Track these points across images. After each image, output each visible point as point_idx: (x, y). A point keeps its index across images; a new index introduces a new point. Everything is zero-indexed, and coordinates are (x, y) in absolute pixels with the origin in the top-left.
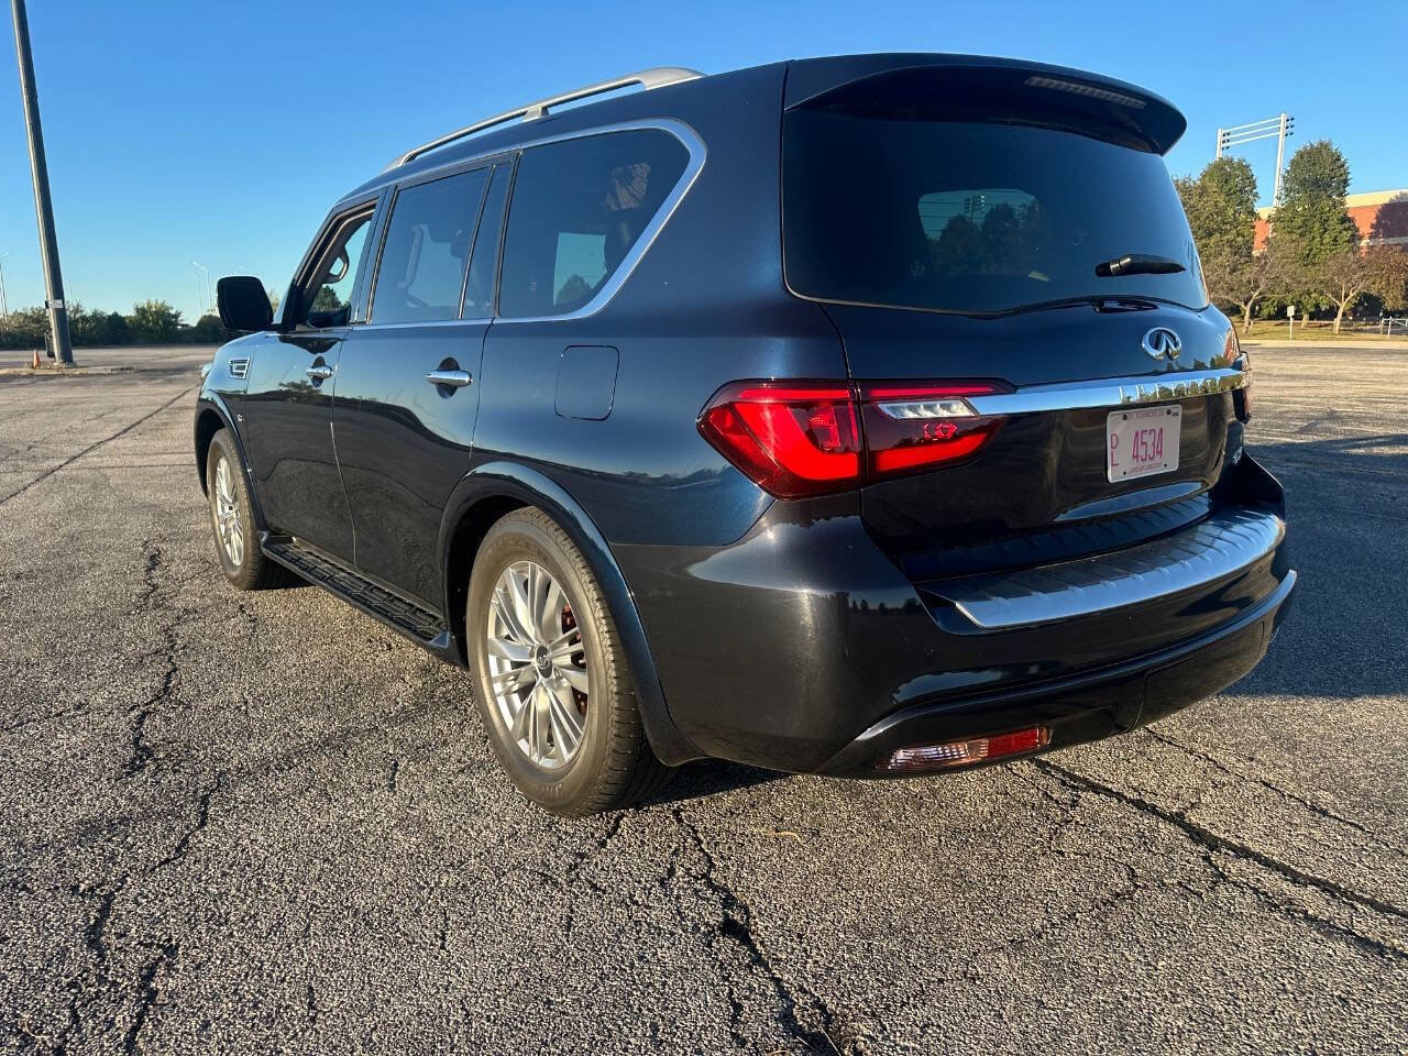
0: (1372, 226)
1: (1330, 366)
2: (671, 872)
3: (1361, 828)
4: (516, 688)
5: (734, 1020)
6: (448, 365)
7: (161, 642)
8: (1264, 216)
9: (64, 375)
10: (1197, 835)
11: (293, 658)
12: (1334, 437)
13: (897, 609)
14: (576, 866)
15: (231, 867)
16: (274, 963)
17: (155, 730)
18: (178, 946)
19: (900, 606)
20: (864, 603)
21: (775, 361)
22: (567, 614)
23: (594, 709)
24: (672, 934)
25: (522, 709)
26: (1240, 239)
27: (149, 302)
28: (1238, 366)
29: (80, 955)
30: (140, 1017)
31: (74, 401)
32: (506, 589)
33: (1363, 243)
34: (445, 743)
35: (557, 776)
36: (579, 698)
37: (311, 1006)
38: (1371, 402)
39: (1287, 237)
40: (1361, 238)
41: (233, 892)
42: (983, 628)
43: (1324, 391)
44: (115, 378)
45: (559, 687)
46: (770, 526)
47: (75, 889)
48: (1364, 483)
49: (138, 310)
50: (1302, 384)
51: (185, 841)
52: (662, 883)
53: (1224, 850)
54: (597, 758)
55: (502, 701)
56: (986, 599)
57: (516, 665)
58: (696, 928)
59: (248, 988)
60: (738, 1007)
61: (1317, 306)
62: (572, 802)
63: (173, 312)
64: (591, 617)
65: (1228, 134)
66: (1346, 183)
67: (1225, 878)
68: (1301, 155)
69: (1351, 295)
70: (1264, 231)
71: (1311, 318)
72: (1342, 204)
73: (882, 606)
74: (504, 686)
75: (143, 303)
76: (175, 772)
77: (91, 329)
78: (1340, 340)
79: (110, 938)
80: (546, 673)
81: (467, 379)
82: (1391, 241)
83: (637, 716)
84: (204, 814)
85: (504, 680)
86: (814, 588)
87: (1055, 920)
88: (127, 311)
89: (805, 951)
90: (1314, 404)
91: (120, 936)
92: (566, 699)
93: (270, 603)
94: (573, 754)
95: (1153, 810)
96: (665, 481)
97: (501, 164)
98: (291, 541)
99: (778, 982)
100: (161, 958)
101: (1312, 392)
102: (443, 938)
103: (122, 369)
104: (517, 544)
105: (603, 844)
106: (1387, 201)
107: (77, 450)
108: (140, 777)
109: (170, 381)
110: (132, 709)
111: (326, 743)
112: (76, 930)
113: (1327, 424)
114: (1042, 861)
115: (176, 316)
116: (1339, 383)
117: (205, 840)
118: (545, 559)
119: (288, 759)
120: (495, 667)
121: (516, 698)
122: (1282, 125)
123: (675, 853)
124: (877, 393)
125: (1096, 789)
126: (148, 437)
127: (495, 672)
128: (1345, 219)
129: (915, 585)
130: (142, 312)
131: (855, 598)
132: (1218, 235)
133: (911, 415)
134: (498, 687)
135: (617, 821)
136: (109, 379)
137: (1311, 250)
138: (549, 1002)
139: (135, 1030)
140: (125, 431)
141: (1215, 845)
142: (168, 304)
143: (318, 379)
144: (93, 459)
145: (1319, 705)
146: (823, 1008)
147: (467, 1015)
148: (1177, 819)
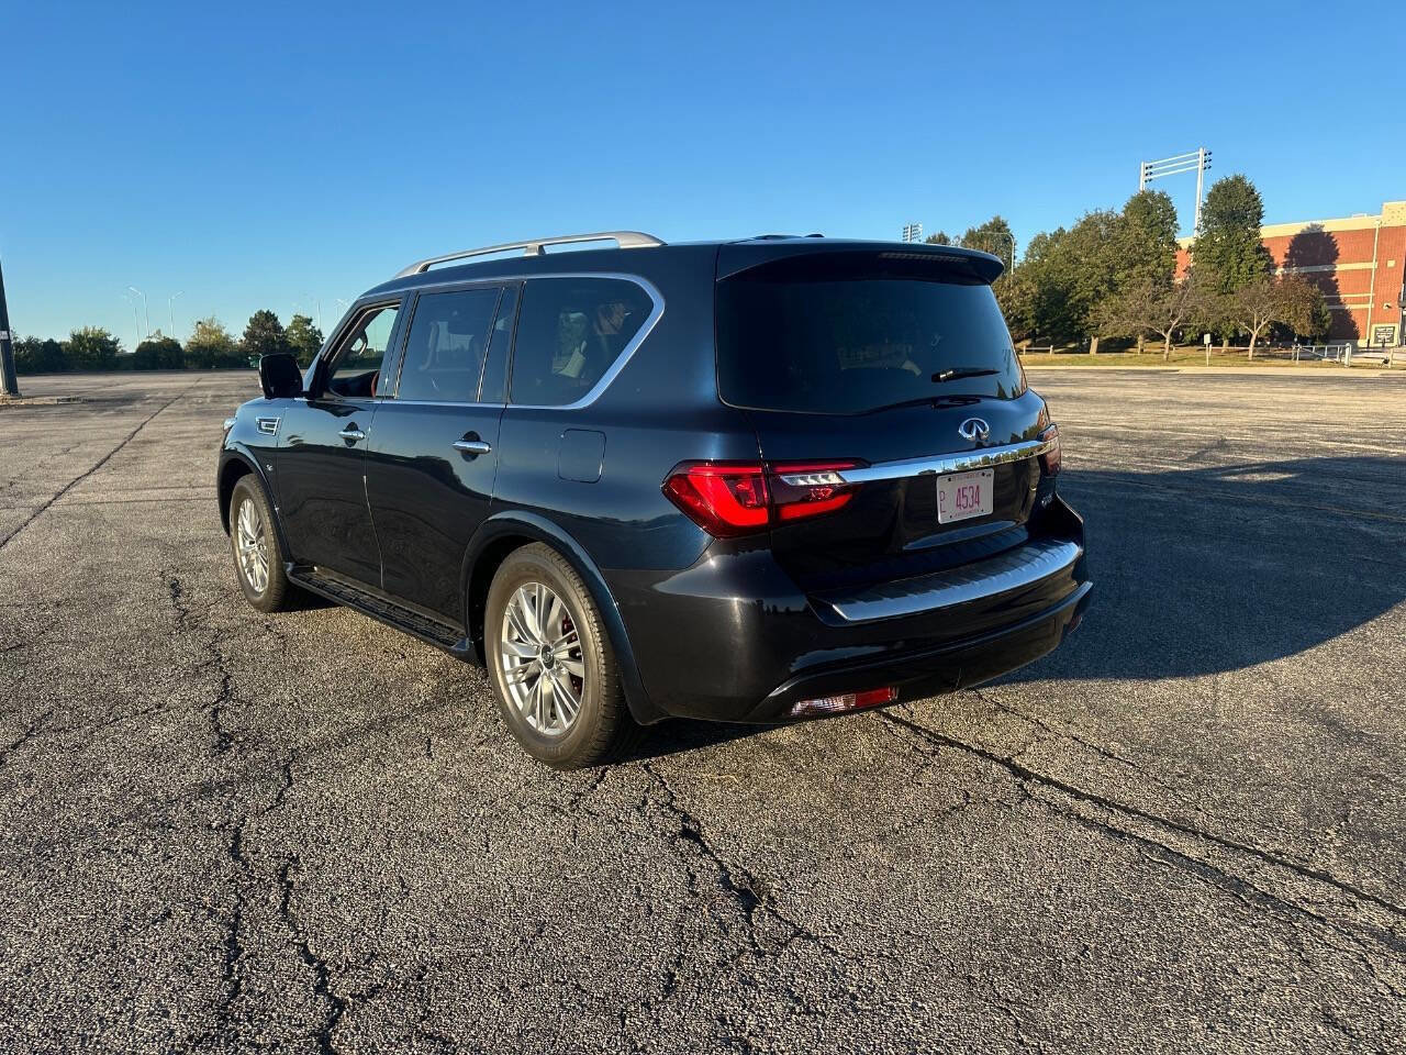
0: (1286, 256)
1: (1237, 394)
2: (645, 803)
3: (1133, 765)
4: (524, 678)
5: (691, 884)
6: (471, 437)
7: (207, 656)
8: (1185, 246)
9: (10, 406)
10: (1017, 771)
11: (325, 667)
12: (1216, 465)
13: (798, 612)
14: (576, 801)
15: (321, 810)
16: (371, 864)
17: (229, 723)
18: (298, 857)
19: (801, 609)
20: (775, 607)
21: (713, 449)
22: (566, 621)
23: (587, 688)
24: (647, 838)
25: (529, 695)
26: (1160, 269)
27: (86, 329)
28: (1040, 438)
29: (228, 864)
30: (286, 896)
31: (34, 434)
32: (517, 603)
33: (1279, 272)
34: (464, 725)
35: (558, 740)
36: (576, 681)
37: (403, 886)
38: (1260, 430)
39: (1208, 267)
40: (1275, 267)
41: (328, 824)
42: (852, 622)
43: (1223, 420)
44: (65, 409)
45: (560, 675)
46: (712, 556)
47: (209, 826)
48: (1226, 508)
49: (74, 337)
50: (1205, 412)
51: (281, 794)
52: (638, 809)
53: (1034, 780)
54: (591, 724)
55: (513, 689)
56: (853, 602)
57: (524, 661)
58: (663, 834)
59: (357, 879)
60: (693, 877)
61: (1236, 332)
62: (571, 758)
63: (111, 339)
64: (586, 623)
65: (1151, 167)
66: (1259, 215)
67: (1030, 797)
68: (1218, 188)
69: (1263, 323)
70: (1185, 261)
71: (1231, 344)
72: (1257, 234)
73: (787, 609)
74: (514, 678)
75: (80, 330)
76: (256, 750)
77: (27, 357)
78: (1252, 366)
79: (246, 852)
80: (549, 665)
81: (487, 448)
82: (1303, 270)
83: (621, 691)
84: (290, 778)
85: (515, 673)
86: (742, 596)
87: (909, 823)
88: (63, 337)
89: (738, 844)
90: (1209, 432)
91: (254, 853)
92: (565, 682)
93: (290, 621)
94: (571, 722)
95: (991, 757)
96: (634, 523)
97: (510, 287)
98: (314, 571)
99: (720, 862)
100: (288, 865)
101: (1210, 420)
102: (487, 846)
103: (69, 400)
104: (528, 570)
105: (595, 787)
106: (1298, 232)
107: (58, 486)
108: (229, 755)
109: (122, 413)
110: (204, 707)
111: (371, 727)
112: (221, 850)
113: (1216, 453)
114: (905, 789)
115: (114, 343)
116: (1240, 411)
117: (296, 793)
118: (549, 580)
119: (344, 739)
120: (507, 664)
121: (524, 686)
122: (1200, 159)
123: (647, 791)
124: (780, 469)
125: (951, 743)
126: (123, 472)
127: (507, 667)
128: (1260, 250)
129: (807, 596)
130: (78, 339)
131: (768, 604)
132: (1140, 266)
133: (802, 483)
134: (510, 678)
135: (603, 773)
136: (58, 410)
137: (1228, 279)
138: (566, 878)
139: (284, 904)
140: (98, 466)
141: (1027, 776)
142: (105, 331)
143: (351, 441)
144: (76, 494)
145: (1128, 686)
146: (749, 876)
147: (512, 887)
148: (1007, 763)
